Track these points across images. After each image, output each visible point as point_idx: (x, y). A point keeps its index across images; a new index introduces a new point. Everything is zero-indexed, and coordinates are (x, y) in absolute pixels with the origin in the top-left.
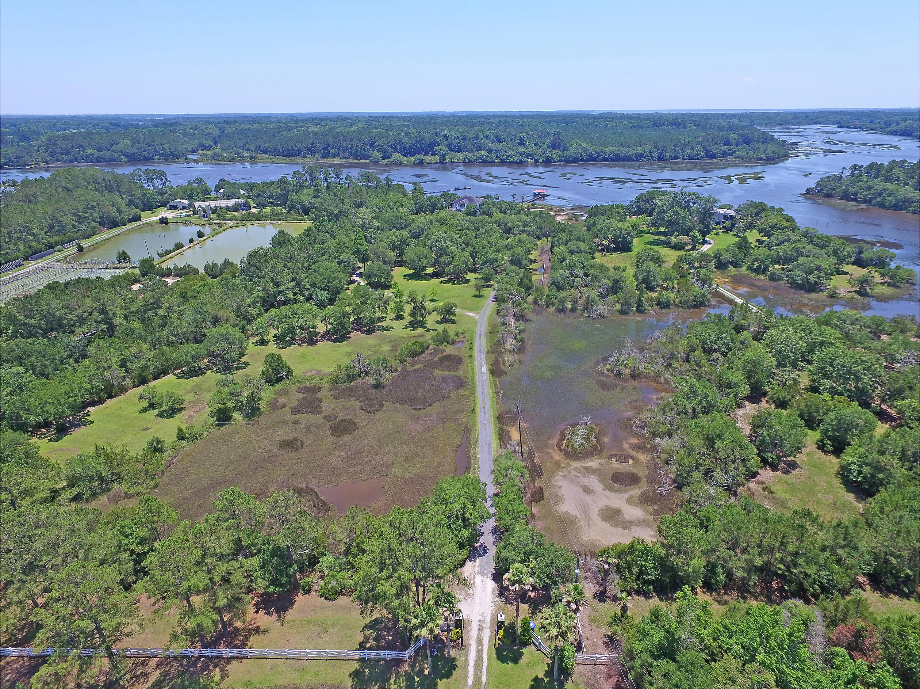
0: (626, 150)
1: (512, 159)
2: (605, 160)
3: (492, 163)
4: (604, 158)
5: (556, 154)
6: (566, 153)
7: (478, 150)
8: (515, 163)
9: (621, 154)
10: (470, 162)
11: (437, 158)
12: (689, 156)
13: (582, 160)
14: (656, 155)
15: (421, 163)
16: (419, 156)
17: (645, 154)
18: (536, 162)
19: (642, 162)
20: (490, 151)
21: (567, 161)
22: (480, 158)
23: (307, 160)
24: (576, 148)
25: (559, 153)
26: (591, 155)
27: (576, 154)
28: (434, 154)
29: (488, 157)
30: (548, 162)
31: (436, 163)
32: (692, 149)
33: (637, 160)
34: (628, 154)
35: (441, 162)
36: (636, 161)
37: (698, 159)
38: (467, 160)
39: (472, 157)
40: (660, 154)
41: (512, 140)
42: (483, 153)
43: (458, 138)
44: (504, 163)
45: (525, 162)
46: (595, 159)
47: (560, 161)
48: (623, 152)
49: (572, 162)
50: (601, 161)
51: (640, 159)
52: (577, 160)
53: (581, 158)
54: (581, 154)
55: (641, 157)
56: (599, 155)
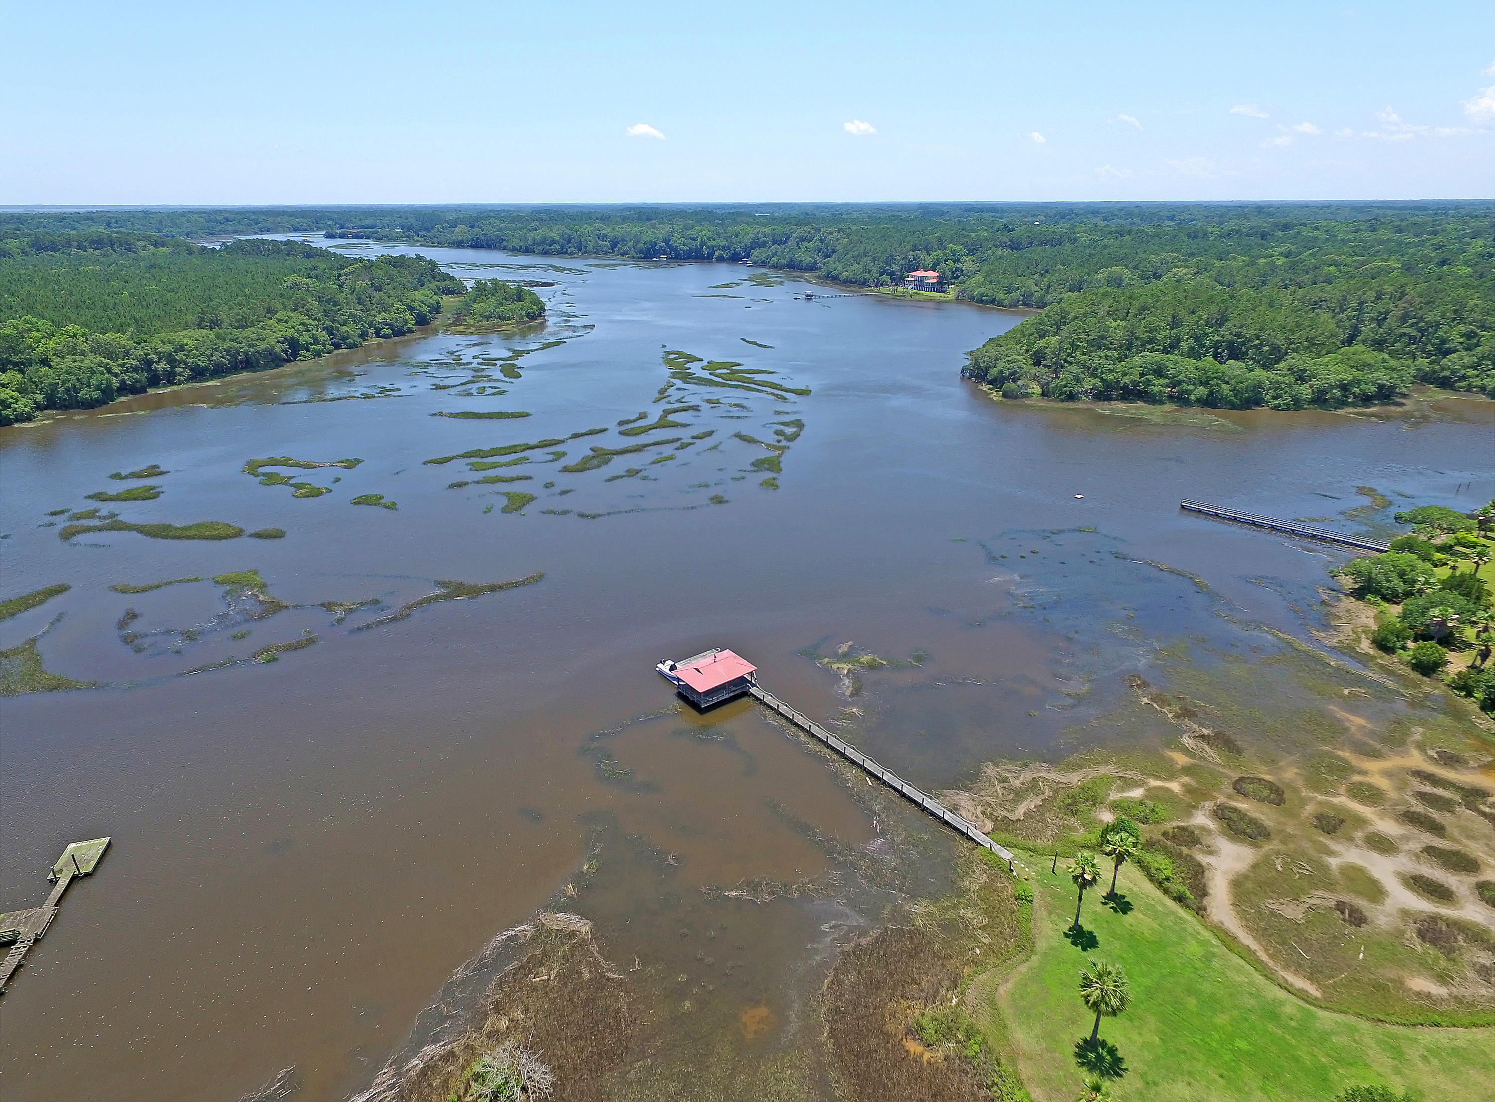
0: (249, 334)
4: (195, 368)
6: (47, 376)
9: (242, 347)
13: (123, 389)
14: (323, 335)
17: (301, 339)
26: (144, 366)
27: (90, 370)
33: (289, 361)
34: (261, 346)
36: (284, 361)
46: (159, 380)
48: (243, 340)
49: (91, 404)
50: (188, 380)
51: (295, 355)
52: (107, 395)
53: (115, 382)
54: (109, 371)
55: (294, 348)
56: (172, 361)
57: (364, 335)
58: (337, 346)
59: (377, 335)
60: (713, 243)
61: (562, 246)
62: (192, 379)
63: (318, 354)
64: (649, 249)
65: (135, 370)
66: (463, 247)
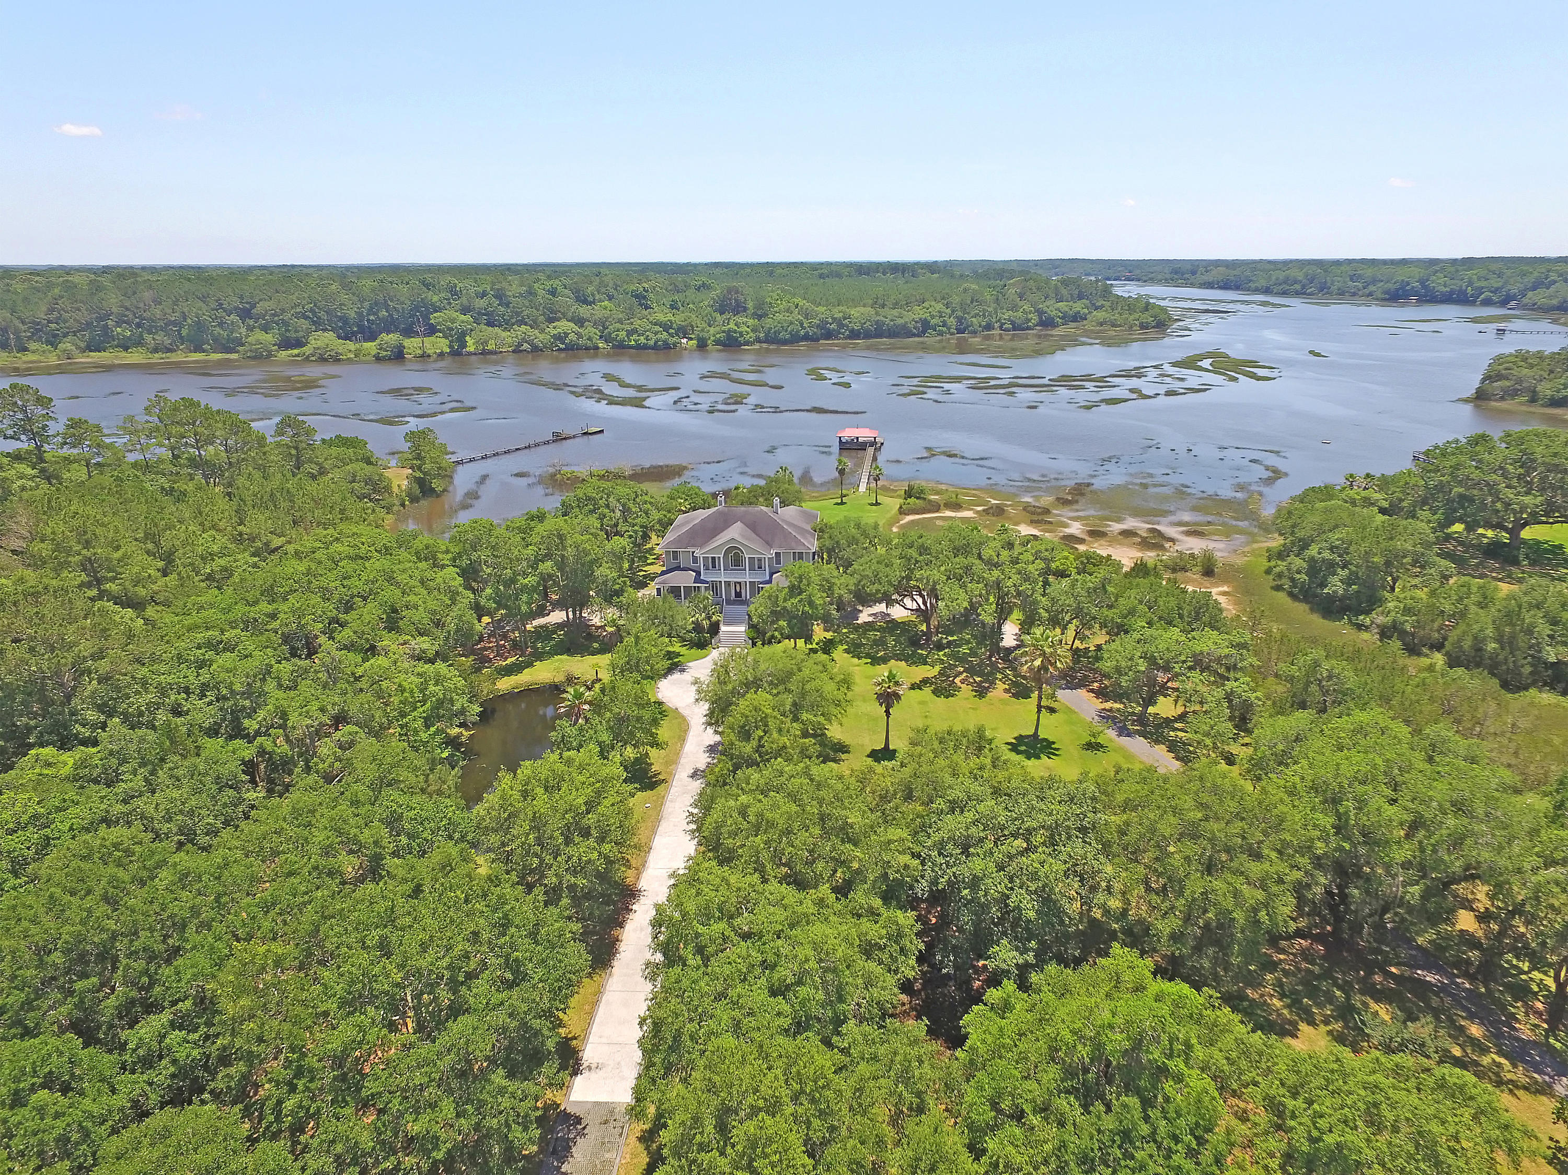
0: (895, 312)
1: (642, 340)
2: (854, 335)
3: (592, 351)
4: (852, 331)
5: (744, 325)
6: (768, 322)
7: (551, 320)
8: (652, 348)
9: (888, 321)
10: (536, 350)
11: (440, 344)
12: (1013, 323)
13: (806, 338)
14: (952, 321)
15: (399, 356)
16: (391, 338)
17: (933, 322)
18: (702, 345)
19: (930, 339)
20: (580, 322)
21: (772, 339)
22: (560, 338)
23: (31, 357)
24: (788, 310)
25: (751, 322)
26: (823, 325)
27: (791, 323)
28: (432, 330)
29: (580, 336)
30: (731, 344)
31: (441, 355)
32: (1014, 308)
33: (918, 336)
34: (900, 321)
35: (456, 353)
36: (914, 335)
37: (1028, 328)
38: (526, 346)
39: (540, 338)
40: (960, 320)
41: (610, 298)
42: (564, 326)
43: (484, 295)
44: (620, 349)
45: (675, 345)
46: (829, 335)
47: (759, 340)
48: (890, 316)
49: (785, 342)
50: (846, 338)
51: (924, 332)
52: (795, 339)
53: (802, 333)
54: (802, 324)
55: (925, 327)
56: (841, 325)
57: (989, 327)
58: (960, 331)
59: (1001, 328)
60: (1483, 284)
61: (1304, 287)
62: (849, 337)
63: (941, 334)
64: (1397, 290)
65: (818, 326)
66: (1212, 288)
